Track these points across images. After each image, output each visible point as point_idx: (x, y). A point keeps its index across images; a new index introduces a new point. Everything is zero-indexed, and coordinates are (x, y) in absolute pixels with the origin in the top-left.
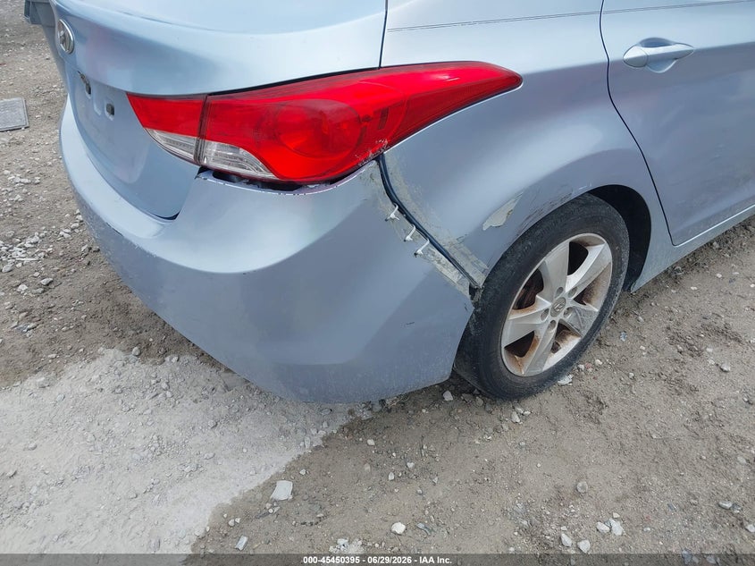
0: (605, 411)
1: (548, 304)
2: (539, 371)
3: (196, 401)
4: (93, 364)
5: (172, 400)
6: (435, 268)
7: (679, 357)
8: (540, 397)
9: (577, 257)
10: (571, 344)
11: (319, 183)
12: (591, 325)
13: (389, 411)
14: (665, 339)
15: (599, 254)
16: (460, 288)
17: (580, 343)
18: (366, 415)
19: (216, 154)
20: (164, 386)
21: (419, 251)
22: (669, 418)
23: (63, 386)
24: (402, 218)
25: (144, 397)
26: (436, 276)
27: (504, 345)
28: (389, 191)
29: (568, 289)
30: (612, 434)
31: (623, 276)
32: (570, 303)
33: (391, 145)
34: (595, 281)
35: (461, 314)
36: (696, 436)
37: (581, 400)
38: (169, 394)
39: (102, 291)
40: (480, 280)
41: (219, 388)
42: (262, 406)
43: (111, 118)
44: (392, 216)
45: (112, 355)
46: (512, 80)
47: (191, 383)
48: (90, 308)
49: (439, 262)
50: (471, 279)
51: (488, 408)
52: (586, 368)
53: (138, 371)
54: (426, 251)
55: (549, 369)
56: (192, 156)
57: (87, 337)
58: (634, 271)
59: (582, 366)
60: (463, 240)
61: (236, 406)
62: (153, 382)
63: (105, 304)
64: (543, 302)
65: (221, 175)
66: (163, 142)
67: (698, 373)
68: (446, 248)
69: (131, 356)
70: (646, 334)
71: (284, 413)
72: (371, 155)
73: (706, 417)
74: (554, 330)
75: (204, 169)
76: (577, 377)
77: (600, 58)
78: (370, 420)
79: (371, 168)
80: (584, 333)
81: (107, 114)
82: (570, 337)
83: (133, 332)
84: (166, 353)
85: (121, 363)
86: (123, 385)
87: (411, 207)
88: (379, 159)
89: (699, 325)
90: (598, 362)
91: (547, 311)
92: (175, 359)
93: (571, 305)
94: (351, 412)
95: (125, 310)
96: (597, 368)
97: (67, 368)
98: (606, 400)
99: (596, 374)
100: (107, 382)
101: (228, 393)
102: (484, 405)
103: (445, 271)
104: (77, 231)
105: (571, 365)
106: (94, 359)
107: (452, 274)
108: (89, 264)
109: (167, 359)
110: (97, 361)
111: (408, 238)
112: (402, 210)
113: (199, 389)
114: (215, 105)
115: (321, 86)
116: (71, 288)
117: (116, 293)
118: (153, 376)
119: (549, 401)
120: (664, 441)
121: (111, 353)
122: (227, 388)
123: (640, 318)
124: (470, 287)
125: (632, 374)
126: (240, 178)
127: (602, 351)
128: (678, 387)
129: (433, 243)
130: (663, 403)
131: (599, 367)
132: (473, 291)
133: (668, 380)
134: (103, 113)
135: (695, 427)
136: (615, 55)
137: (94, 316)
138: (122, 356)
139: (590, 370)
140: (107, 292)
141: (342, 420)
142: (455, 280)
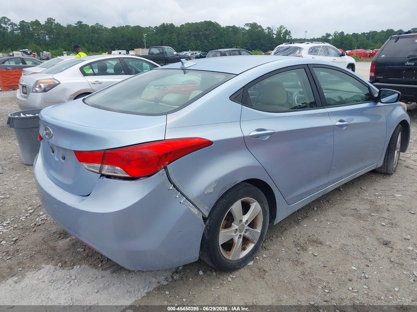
0: (267, 274)
1: (237, 227)
2: (237, 258)
3: (88, 283)
4: (39, 271)
5: (77, 283)
6: (188, 208)
7: (298, 252)
8: (240, 271)
9: (246, 207)
10: (251, 247)
11: (145, 177)
12: (258, 238)
13: (175, 281)
14: (293, 245)
15: (255, 207)
16: (199, 217)
17: (255, 246)
18: (165, 283)
19: (107, 169)
20: (74, 278)
21: (182, 202)
22: (292, 274)
23: (26, 281)
24: (175, 189)
25: (64, 283)
26: (189, 211)
27: (220, 244)
28: (169, 179)
29: (244, 221)
30: (269, 282)
31: (268, 216)
32: (246, 227)
33: (169, 164)
34: (256, 218)
35: (200, 228)
36: (302, 280)
37: (257, 271)
38: (76, 281)
39: (42, 242)
40: (207, 214)
41: (99, 277)
42: (119, 283)
43: (63, 161)
44: (171, 188)
45: (48, 268)
46: (209, 143)
47: (87, 276)
48: (37, 249)
49: (189, 206)
50: (202, 213)
51: (218, 276)
52: (259, 259)
53: (61, 273)
54: (185, 201)
55: (243, 258)
56: (98, 171)
57: (36, 261)
58: (273, 215)
59: (257, 258)
60: (198, 197)
61: (107, 283)
62: (68, 277)
63: (44, 247)
64: (235, 226)
65: (109, 177)
66: (87, 167)
67: (305, 257)
68: (192, 200)
69: (58, 267)
70: (285, 244)
71: (129, 284)
72: (162, 167)
73: (307, 273)
74: (241, 239)
75: (102, 175)
76: (256, 262)
77: (240, 135)
78: (167, 285)
79: (162, 171)
80: (256, 241)
81: (61, 159)
82: (250, 244)
83: (58, 258)
84: (74, 265)
85: (52, 270)
86: (54, 279)
87: (177, 185)
88: (165, 168)
89: (307, 239)
90: (264, 256)
91: (237, 230)
92: (78, 267)
93: (247, 228)
94: (159, 283)
95: (54, 249)
96: (264, 258)
97: (27, 274)
98: (267, 269)
99: (264, 260)
100: (46, 279)
101: (103, 279)
102: (216, 275)
103: (192, 209)
104: (28, 217)
105: (252, 256)
106: (40, 269)
107: (195, 211)
108: (35, 231)
109: (75, 267)
110: (41, 270)
111: (177, 196)
112: (174, 186)
113: (90, 278)
114: (108, 153)
115: (145, 146)
116: (27, 241)
117: (49, 242)
118: (68, 274)
119: (244, 272)
120: (290, 283)
121: (48, 267)
122: (103, 277)
123: (283, 238)
124: (203, 217)
125: (278, 259)
126: (115, 177)
127: (266, 252)
128: (296, 262)
129: (187, 198)
130: (290, 270)
131: (265, 258)
132: (205, 219)
133: (293, 261)
134: (59, 159)
135: (302, 277)
136: (246, 134)
137: (39, 252)
138: (53, 267)
139: (261, 259)
140: (45, 241)
141: (155, 285)
142: (196, 213)
